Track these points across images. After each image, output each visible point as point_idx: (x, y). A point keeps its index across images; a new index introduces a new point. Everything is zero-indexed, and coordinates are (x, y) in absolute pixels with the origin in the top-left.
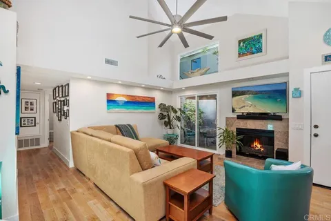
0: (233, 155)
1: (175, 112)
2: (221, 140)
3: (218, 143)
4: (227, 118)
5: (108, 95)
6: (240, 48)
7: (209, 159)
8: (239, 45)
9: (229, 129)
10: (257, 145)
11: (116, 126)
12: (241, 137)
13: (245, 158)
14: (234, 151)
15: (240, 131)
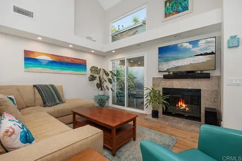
0: (159, 114)
1: (107, 74)
2: (148, 100)
3: (145, 103)
4: (153, 78)
5: (26, 52)
6: (166, 8)
7: (132, 123)
8: (165, 6)
9: (155, 89)
10: (182, 105)
11: (34, 86)
12: (167, 96)
13: (171, 118)
14: (160, 111)
15: (166, 91)
